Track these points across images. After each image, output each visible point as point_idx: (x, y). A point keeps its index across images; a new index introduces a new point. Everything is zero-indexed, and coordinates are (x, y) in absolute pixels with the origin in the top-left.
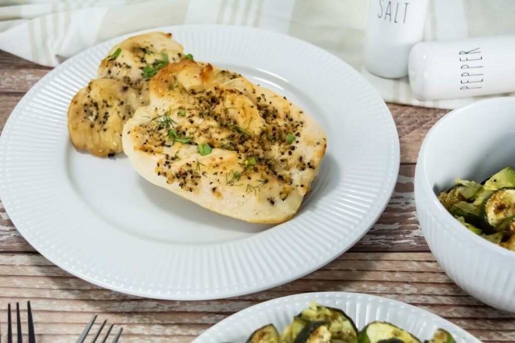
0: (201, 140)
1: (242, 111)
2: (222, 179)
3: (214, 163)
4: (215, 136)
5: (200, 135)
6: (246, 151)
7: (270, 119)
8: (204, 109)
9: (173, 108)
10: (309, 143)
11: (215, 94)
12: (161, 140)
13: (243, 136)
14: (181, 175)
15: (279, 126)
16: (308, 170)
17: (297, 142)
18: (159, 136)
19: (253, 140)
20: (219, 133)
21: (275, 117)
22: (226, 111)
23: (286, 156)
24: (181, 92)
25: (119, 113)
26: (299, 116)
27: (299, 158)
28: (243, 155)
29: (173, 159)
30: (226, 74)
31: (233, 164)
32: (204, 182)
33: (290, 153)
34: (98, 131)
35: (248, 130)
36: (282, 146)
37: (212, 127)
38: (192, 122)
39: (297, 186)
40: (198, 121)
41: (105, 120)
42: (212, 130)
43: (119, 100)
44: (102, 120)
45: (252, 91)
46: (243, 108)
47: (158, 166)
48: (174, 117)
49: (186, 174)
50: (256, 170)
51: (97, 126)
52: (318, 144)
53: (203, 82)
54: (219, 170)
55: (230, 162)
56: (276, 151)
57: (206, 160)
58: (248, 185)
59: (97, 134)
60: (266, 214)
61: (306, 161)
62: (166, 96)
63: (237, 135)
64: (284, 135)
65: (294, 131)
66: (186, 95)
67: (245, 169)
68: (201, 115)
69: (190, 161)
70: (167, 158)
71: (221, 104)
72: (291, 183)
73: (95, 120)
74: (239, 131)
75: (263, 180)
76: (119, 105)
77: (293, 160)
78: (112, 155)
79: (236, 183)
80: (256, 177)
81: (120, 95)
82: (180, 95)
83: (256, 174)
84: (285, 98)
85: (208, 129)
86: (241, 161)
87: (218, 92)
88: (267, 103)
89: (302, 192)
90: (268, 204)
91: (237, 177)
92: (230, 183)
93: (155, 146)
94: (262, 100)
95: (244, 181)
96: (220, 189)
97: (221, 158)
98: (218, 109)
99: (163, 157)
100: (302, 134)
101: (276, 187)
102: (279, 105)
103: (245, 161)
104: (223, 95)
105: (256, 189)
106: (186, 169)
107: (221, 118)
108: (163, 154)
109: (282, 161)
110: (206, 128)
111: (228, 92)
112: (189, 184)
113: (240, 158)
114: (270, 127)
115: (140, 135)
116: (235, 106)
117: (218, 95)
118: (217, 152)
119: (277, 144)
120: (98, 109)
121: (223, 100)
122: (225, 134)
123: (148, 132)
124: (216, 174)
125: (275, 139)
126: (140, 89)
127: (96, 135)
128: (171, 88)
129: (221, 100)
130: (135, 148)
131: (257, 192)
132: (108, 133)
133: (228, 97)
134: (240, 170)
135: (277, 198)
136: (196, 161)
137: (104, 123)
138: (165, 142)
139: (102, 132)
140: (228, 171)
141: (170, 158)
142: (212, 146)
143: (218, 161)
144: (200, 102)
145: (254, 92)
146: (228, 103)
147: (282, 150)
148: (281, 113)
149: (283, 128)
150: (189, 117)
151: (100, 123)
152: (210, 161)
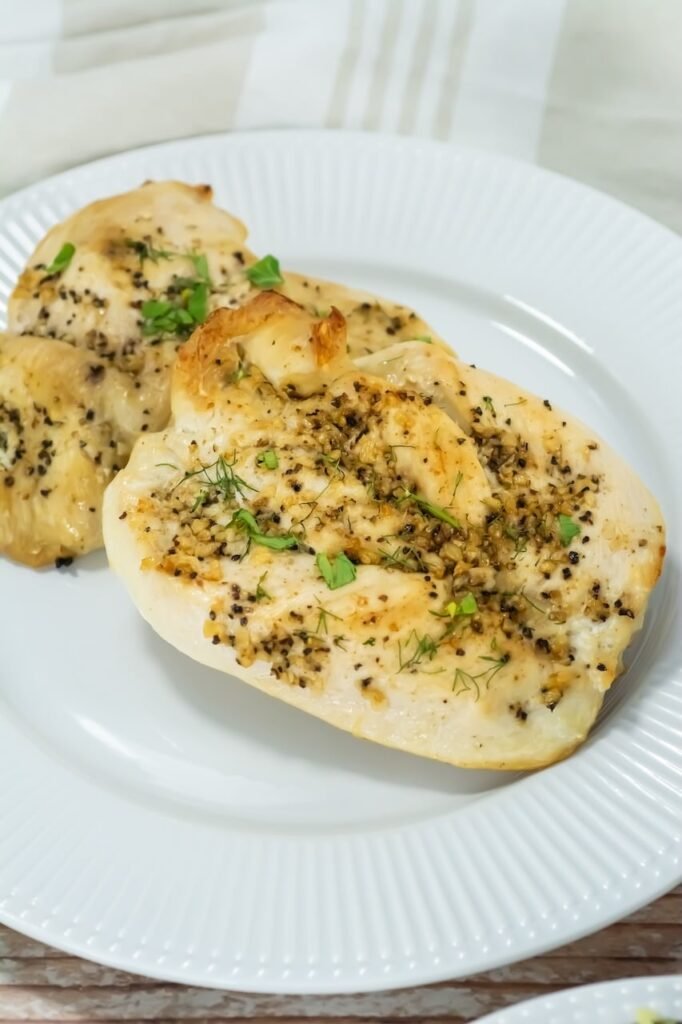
0: (326, 541)
1: (432, 456)
2: (388, 655)
3: (364, 611)
4: (363, 528)
5: (322, 524)
6: (449, 570)
7: (509, 470)
8: (328, 447)
9: (241, 444)
10: (618, 542)
11: (357, 403)
12: (213, 539)
13: (438, 530)
14: (275, 645)
15: (533, 492)
16: (615, 621)
17: (586, 540)
18: (208, 528)
19: (466, 539)
20: (373, 520)
21: (522, 464)
22: (388, 453)
23: (556, 582)
24: (259, 391)
25: (83, 445)
26: (587, 459)
27: (591, 587)
28: (441, 586)
29: (252, 599)
30: (374, 314)
31: (416, 614)
32: (339, 666)
33: (567, 574)
34: (27, 497)
35: (453, 512)
36: (545, 553)
37: (354, 501)
38: (297, 488)
39: (588, 666)
40: (312, 483)
41: (43, 462)
42: (353, 512)
43: (82, 406)
44: (37, 462)
45: (456, 389)
46: (438, 448)
47: (213, 619)
48: (245, 470)
49: (289, 641)
50: (477, 628)
51: (23, 483)
52: (643, 544)
53: (319, 364)
54: (380, 632)
55: (407, 609)
56: (527, 569)
57: (341, 602)
58: (458, 671)
59: (24, 504)
60: (506, 746)
61: (611, 595)
62: (218, 406)
63: (421, 526)
64: (548, 520)
65: (576, 508)
66: (273, 403)
67: (450, 627)
68: (320, 466)
69: (298, 604)
70: (237, 597)
71: (374, 434)
72: (572, 658)
73: (14, 462)
74: (426, 513)
75: (496, 656)
76: (82, 423)
77: (575, 593)
78: (65, 562)
79: (427, 666)
80: (477, 649)
81: (82, 390)
82: (258, 401)
83: (478, 638)
84: (546, 404)
85: (342, 508)
86: (437, 605)
87: (366, 396)
88: (500, 424)
89: (601, 683)
90: (510, 719)
91: (428, 648)
92: (410, 667)
93: (201, 559)
94: (486, 414)
95: (447, 660)
96: (381, 681)
97: (384, 598)
98: (367, 449)
99: (224, 593)
100: (599, 515)
101: (532, 672)
102: (531, 429)
103: (446, 603)
104: (379, 406)
105: (479, 681)
106: (291, 627)
107: (375, 475)
108: (224, 583)
109: (546, 595)
110: (336, 507)
111: (392, 399)
112: (298, 668)
113: (433, 595)
114: (509, 497)
115: (155, 525)
116: (414, 441)
117: (364, 408)
118: (370, 577)
119: (531, 548)
120: (20, 429)
121: (379, 421)
122: (388, 524)
123: (176, 511)
124: (371, 642)
125: (524, 534)
126: (136, 372)
127: (21, 509)
128: (230, 380)
129: (373, 421)
130: (145, 563)
131: (483, 689)
132: (55, 503)
133: (394, 412)
134: (436, 629)
135: (535, 704)
136: (315, 605)
137: (42, 471)
138: (224, 544)
139: (37, 499)
140: (403, 633)
141: (244, 595)
142: (356, 560)
143: (375, 605)
144: (317, 426)
145: (463, 393)
146: (392, 432)
147: (546, 567)
148: (539, 453)
149: (546, 498)
150: (289, 472)
151: (32, 471)
152: (354, 607)
